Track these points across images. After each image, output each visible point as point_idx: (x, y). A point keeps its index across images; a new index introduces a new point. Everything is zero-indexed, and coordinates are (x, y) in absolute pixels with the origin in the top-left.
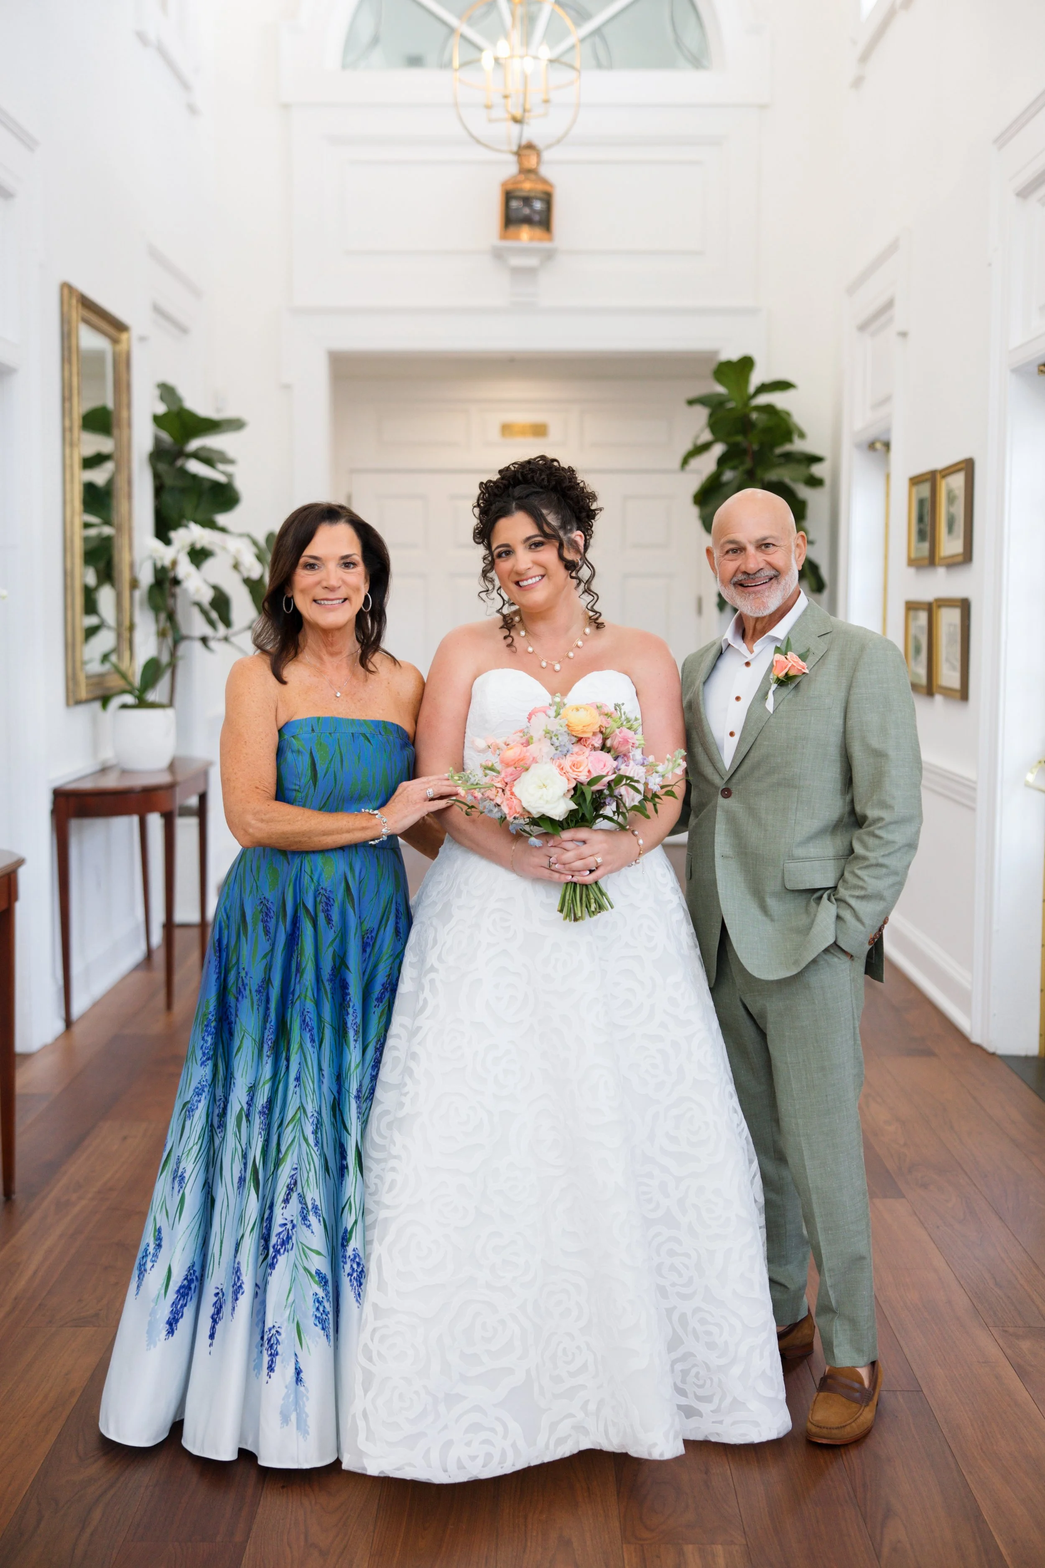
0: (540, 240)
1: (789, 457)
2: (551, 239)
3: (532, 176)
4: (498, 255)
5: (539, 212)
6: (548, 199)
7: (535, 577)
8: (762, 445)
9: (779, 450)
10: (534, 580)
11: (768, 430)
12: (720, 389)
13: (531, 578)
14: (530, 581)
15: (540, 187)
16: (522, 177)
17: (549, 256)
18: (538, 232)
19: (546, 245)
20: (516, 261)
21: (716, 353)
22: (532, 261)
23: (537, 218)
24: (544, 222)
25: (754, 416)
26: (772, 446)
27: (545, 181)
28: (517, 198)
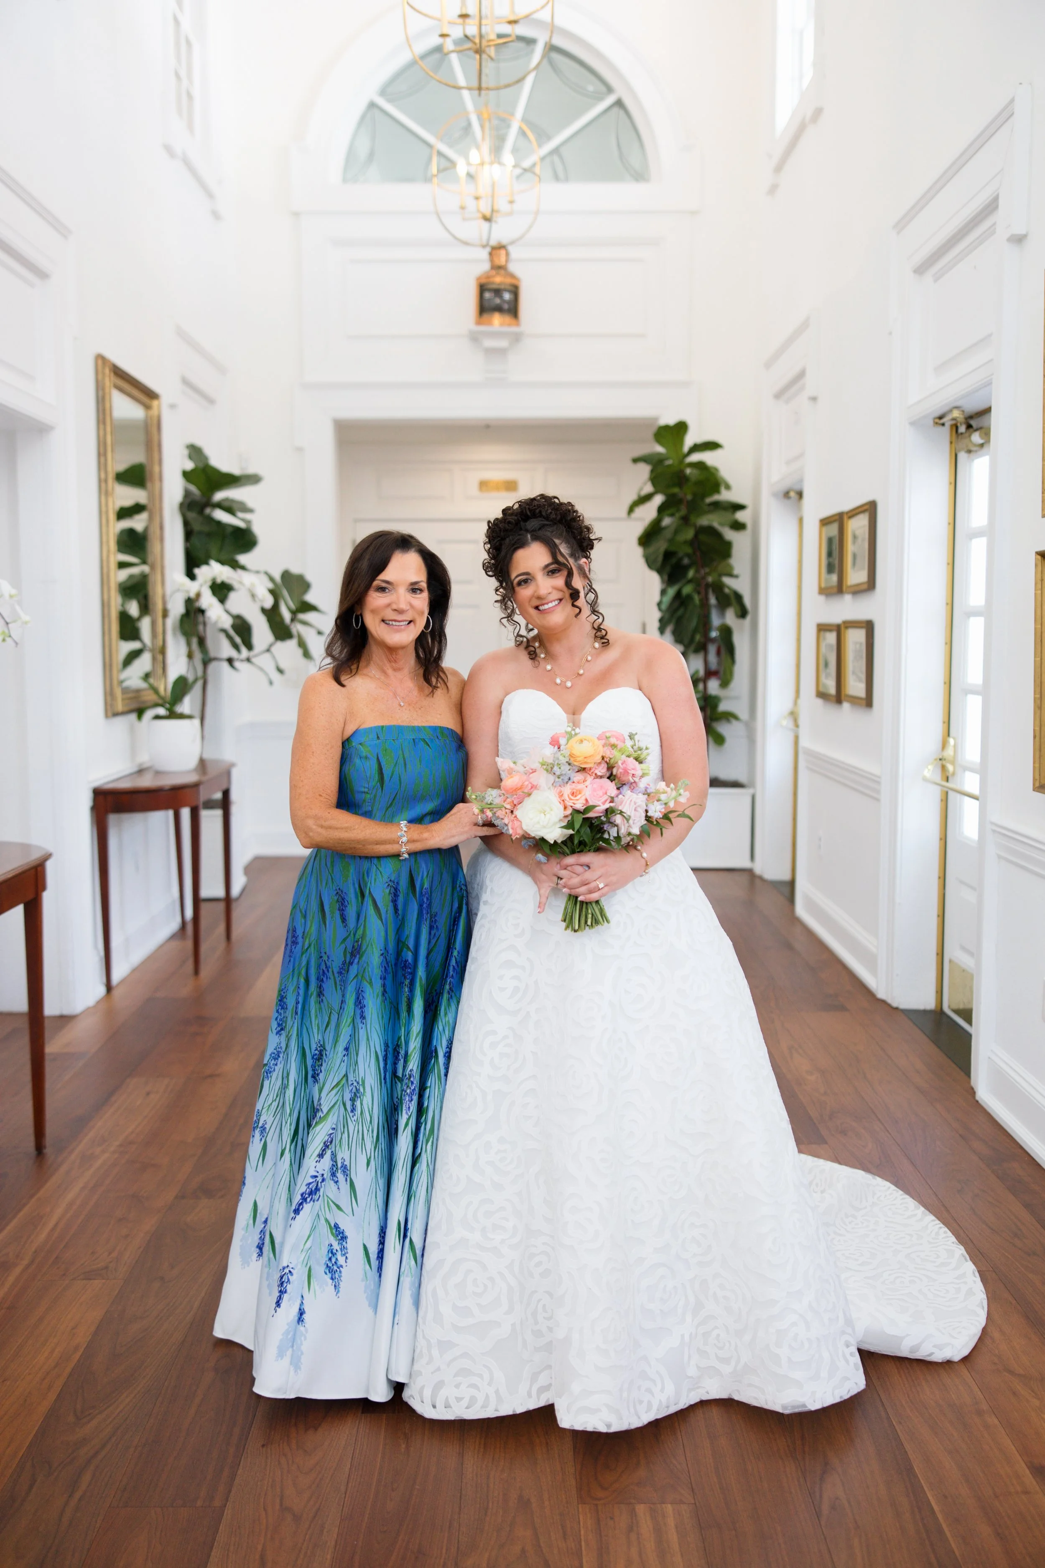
0: (509, 325)
1: (717, 506)
2: (518, 324)
3: (502, 272)
4: (474, 338)
5: (508, 302)
6: (515, 291)
7: (554, 601)
8: (695, 495)
9: (709, 500)
10: (554, 604)
11: (699, 483)
12: (660, 449)
13: (551, 602)
14: (550, 605)
15: (509, 280)
16: (494, 272)
17: (517, 338)
18: (507, 319)
19: (514, 329)
20: (489, 343)
21: (656, 419)
22: (503, 343)
23: (506, 306)
24: (513, 310)
25: (688, 471)
26: (704, 496)
27: (512, 276)
28: (490, 290)
